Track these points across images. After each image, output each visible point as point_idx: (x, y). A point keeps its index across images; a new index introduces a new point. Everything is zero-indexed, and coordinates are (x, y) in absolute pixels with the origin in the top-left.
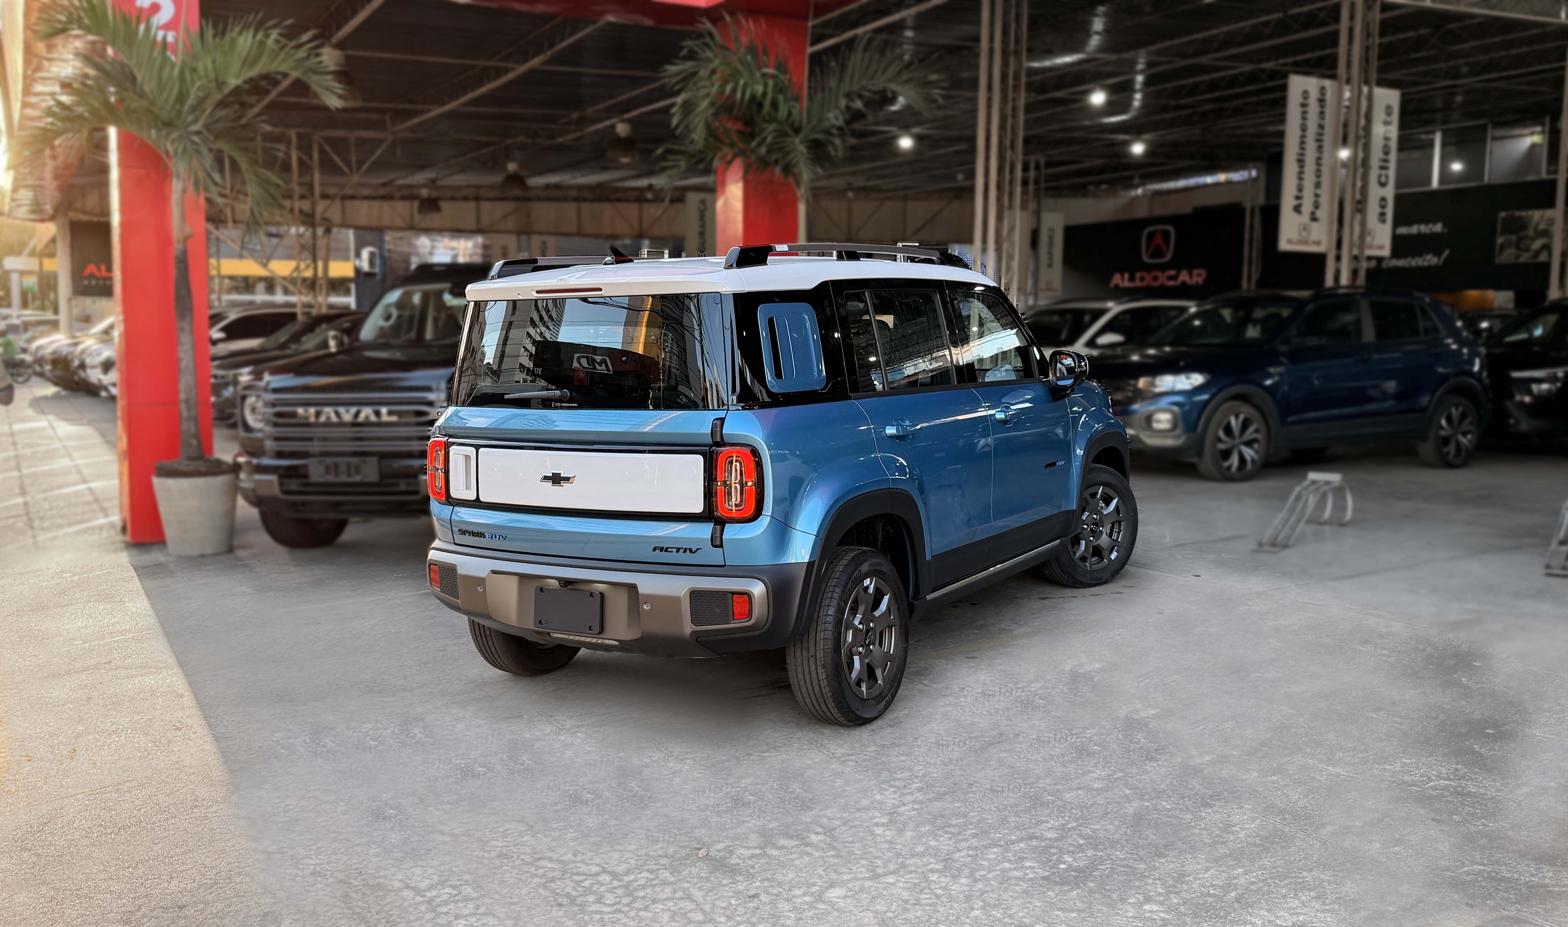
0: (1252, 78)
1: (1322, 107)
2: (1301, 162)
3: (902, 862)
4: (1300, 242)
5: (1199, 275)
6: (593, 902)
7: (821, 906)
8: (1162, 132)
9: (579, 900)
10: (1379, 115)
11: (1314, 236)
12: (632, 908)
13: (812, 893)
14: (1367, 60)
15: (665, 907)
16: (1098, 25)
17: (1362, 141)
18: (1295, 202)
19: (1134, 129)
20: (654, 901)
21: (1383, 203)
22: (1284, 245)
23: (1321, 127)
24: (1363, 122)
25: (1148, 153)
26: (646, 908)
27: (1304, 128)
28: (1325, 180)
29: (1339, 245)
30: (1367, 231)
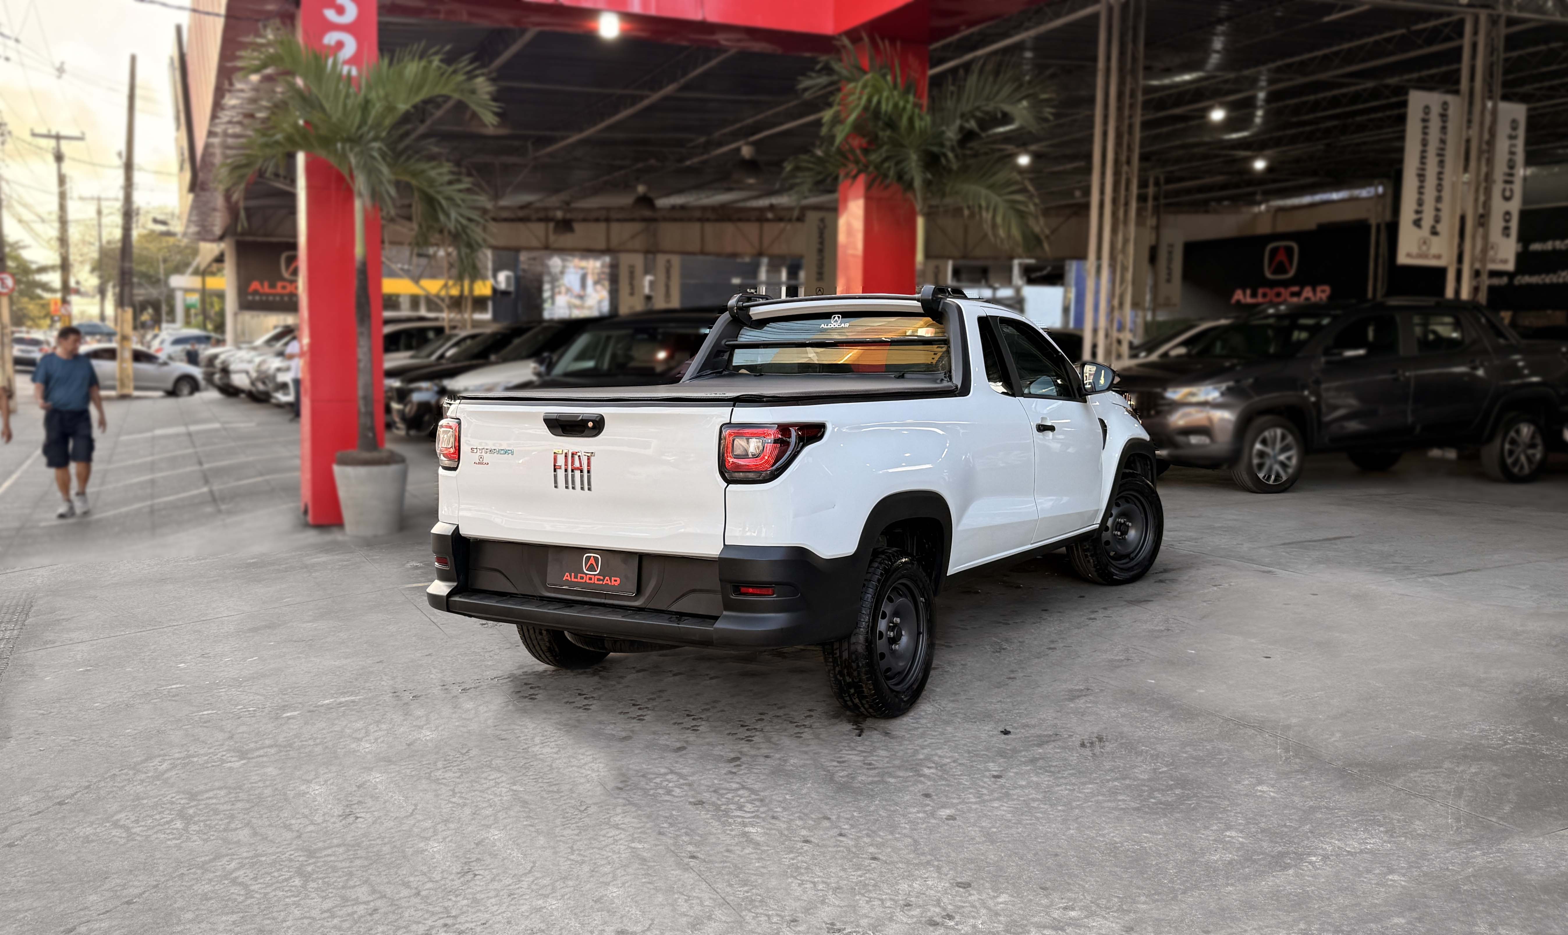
0: (1375, 94)
1: (1444, 121)
2: (1421, 177)
4: (1421, 256)
5: (1323, 291)
8: (1284, 149)
10: (1503, 130)
11: (1434, 250)
14: (1491, 75)
16: (1218, 44)
17: (1486, 155)
18: (1415, 217)
19: (1256, 146)
21: (1507, 217)
22: (1402, 259)
24: (1486, 136)
25: (1269, 170)
27: (1425, 143)
28: (1446, 194)
29: (1460, 259)
30: (1489, 246)
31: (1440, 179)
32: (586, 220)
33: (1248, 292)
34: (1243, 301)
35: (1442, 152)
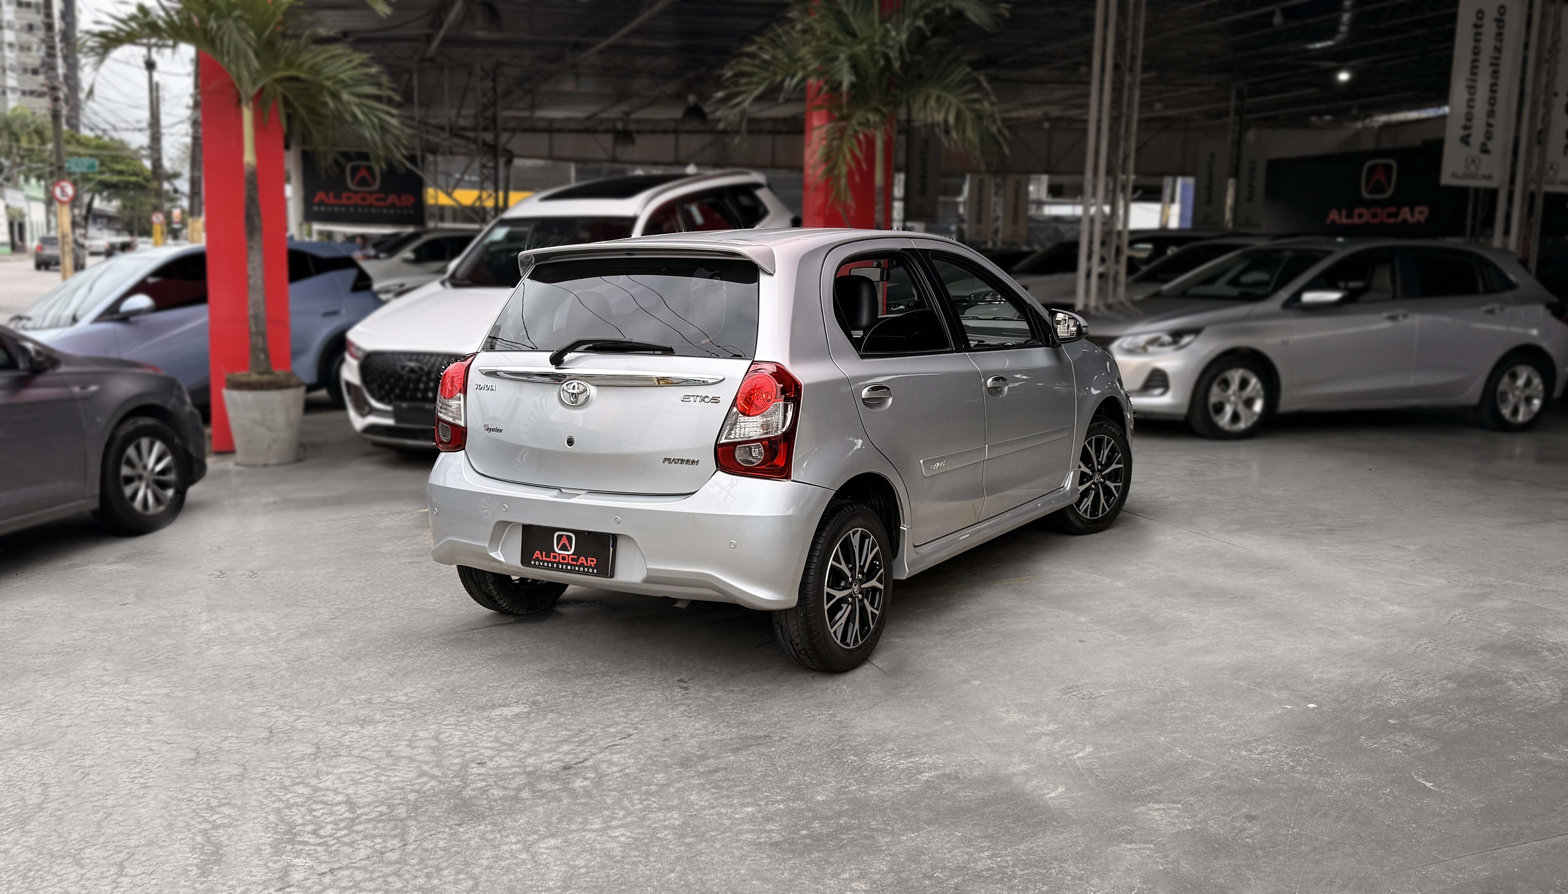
1: (1500, 27)
2: (1471, 90)
3: (645, 816)
4: (1468, 176)
5: (1421, 212)
6: (309, 833)
7: (524, 856)
8: (1370, 59)
9: (298, 828)
11: (1484, 170)
12: (338, 842)
13: (525, 842)
15: (372, 844)
17: (1546, 65)
18: (1463, 133)
19: (1340, 57)
20: (366, 837)
23: (1498, 50)
25: (1353, 82)
26: (351, 844)
27: (1476, 52)
28: (1500, 108)
29: (1512, 180)
30: (1547, 167)
31: (1493, 91)
32: (653, 132)
33: (1344, 212)
34: (1338, 221)
35: (1495, 61)
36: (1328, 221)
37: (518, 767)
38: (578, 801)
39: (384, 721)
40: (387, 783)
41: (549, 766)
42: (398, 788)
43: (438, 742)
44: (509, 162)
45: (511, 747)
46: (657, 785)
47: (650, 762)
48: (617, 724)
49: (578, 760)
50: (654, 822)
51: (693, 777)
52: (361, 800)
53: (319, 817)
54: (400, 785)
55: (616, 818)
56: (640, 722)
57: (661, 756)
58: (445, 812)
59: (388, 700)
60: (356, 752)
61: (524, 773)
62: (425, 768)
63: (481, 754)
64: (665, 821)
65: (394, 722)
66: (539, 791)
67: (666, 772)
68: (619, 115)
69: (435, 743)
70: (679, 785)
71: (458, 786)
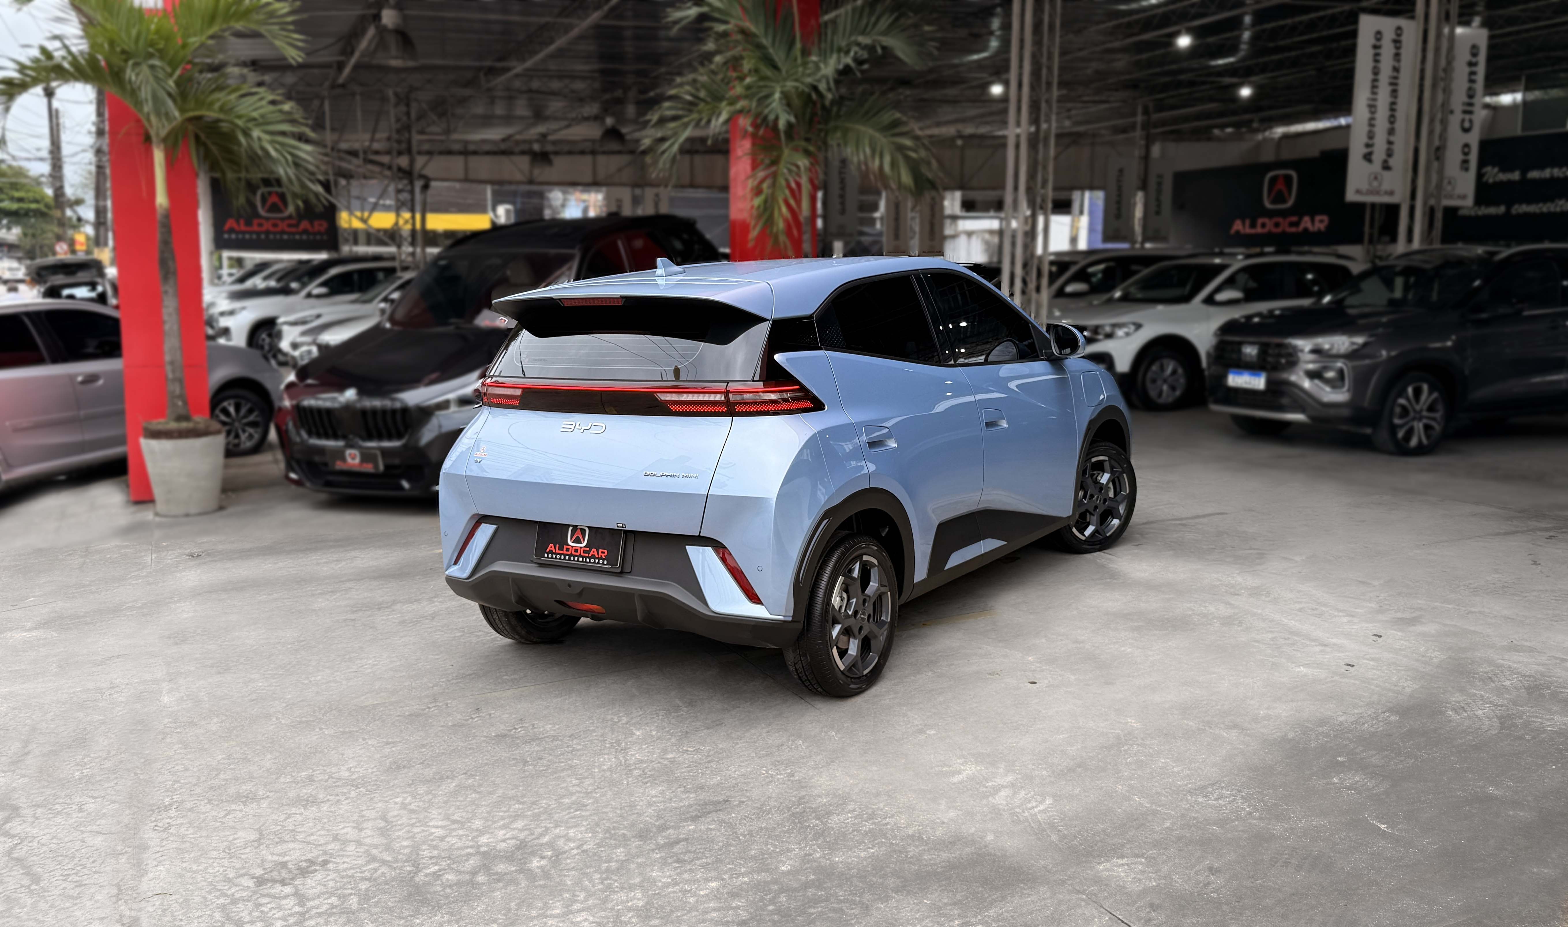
1: (1398, 48)
2: (1372, 108)
3: (607, 896)
4: (1370, 192)
5: (1321, 221)
8: (1270, 75)
10: (1462, 56)
11: (1386, 186)
17: (1442, 84)
18: (1366, 150)
19: (1242, 73)
21: (1466, 150)
23: (1396, 69)
24: (1443, 63)
25: (1254, 97)
27: (1376, 72)
28: (1400, 125)
29: (1413, 196)
30: (1445, 182)
31: (1393, 110)
32: (570, 153)
33: (1248, 222)
34: (1242, 231)
35: (1395, 81)
36: (1233, 231)
37: (471, 847)
38: (536, 883)
39: (328, 800)
40: (337, 871)
41: (503, 845)
42: (348, 876)
43: (386, 822)
44: (426, 187)
45: (462, 824)
46: (616, 861)
47: (607, 835)
48: (572, 794)
49: (534, 837)
50: (617, 904)
51: (653, 850)
52: (310, 891)
53: (267, 913)
54: (350, 873)
55: (576, 901)
56: (594, 791)
57: (618, 828)
58: (399, 902)
59: (330, 777)
60: (300, 837)
61: (478, 853)
62: (374, 852)
63: (432, 834)
64: (628, 901)
65: (339, 801)
66: (494, 874)
67: (624, 847)
68: (535, 137)
69: (382, 824)
70: (639, 860)
71: (410, 872)
